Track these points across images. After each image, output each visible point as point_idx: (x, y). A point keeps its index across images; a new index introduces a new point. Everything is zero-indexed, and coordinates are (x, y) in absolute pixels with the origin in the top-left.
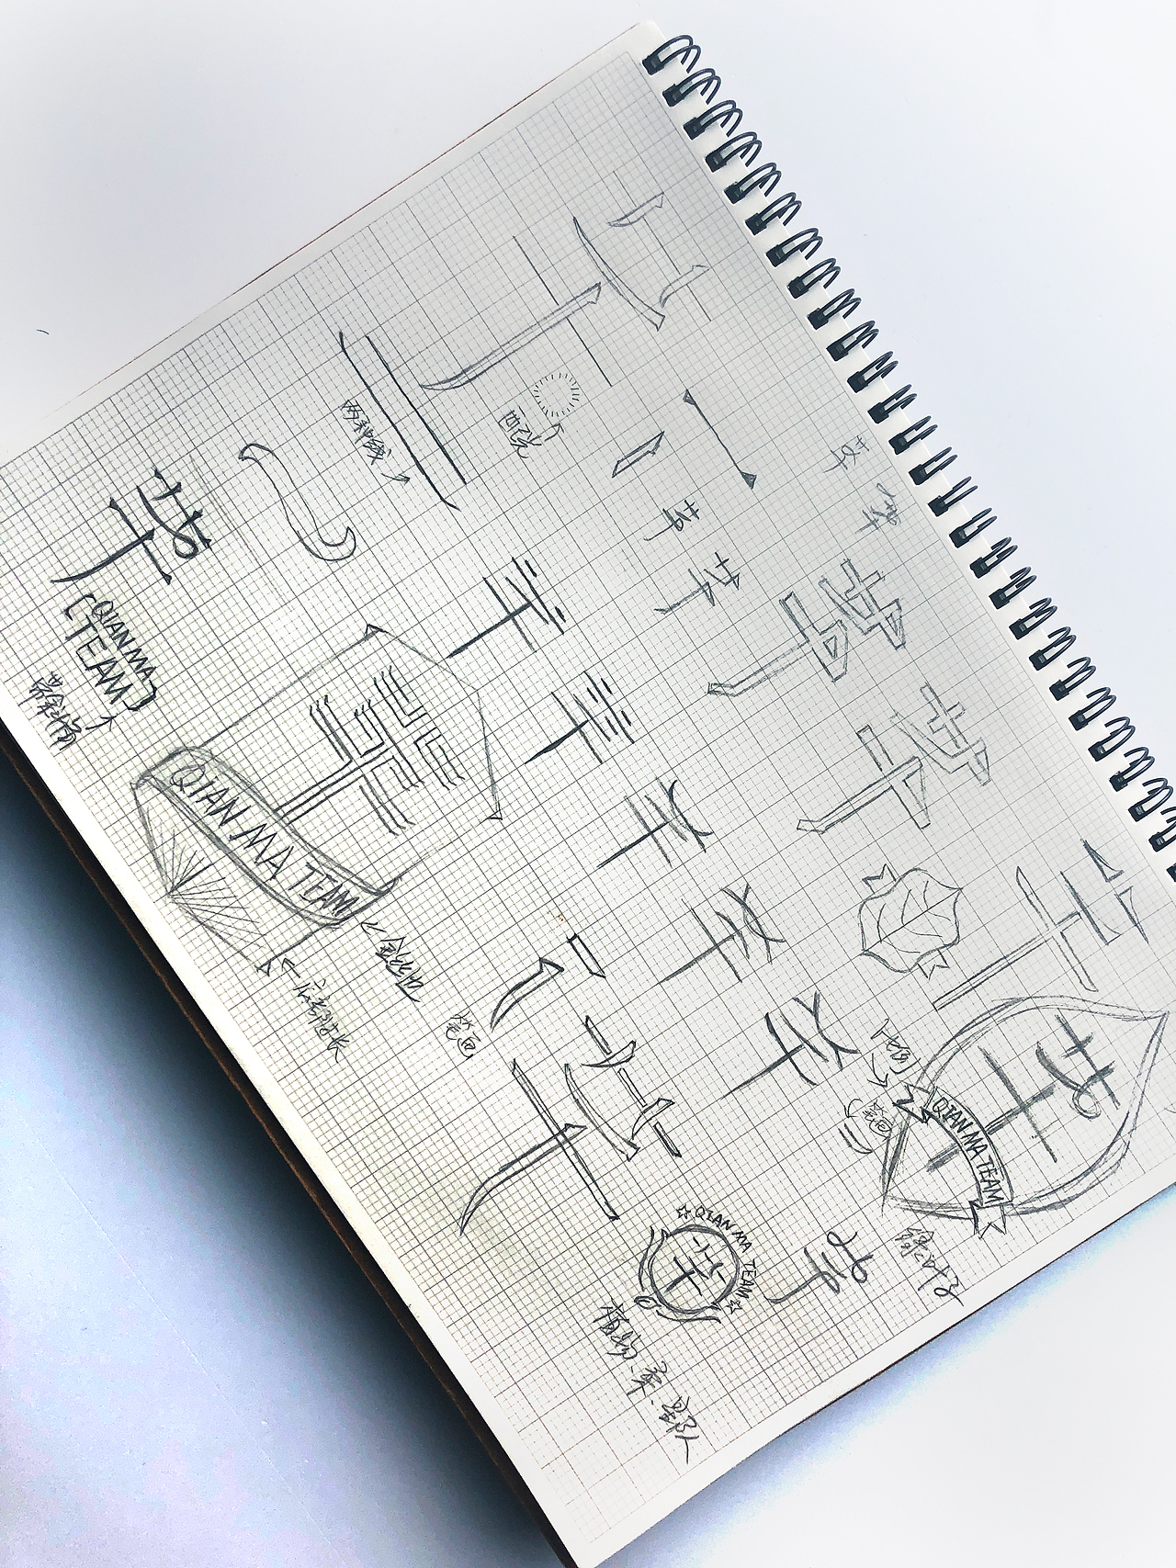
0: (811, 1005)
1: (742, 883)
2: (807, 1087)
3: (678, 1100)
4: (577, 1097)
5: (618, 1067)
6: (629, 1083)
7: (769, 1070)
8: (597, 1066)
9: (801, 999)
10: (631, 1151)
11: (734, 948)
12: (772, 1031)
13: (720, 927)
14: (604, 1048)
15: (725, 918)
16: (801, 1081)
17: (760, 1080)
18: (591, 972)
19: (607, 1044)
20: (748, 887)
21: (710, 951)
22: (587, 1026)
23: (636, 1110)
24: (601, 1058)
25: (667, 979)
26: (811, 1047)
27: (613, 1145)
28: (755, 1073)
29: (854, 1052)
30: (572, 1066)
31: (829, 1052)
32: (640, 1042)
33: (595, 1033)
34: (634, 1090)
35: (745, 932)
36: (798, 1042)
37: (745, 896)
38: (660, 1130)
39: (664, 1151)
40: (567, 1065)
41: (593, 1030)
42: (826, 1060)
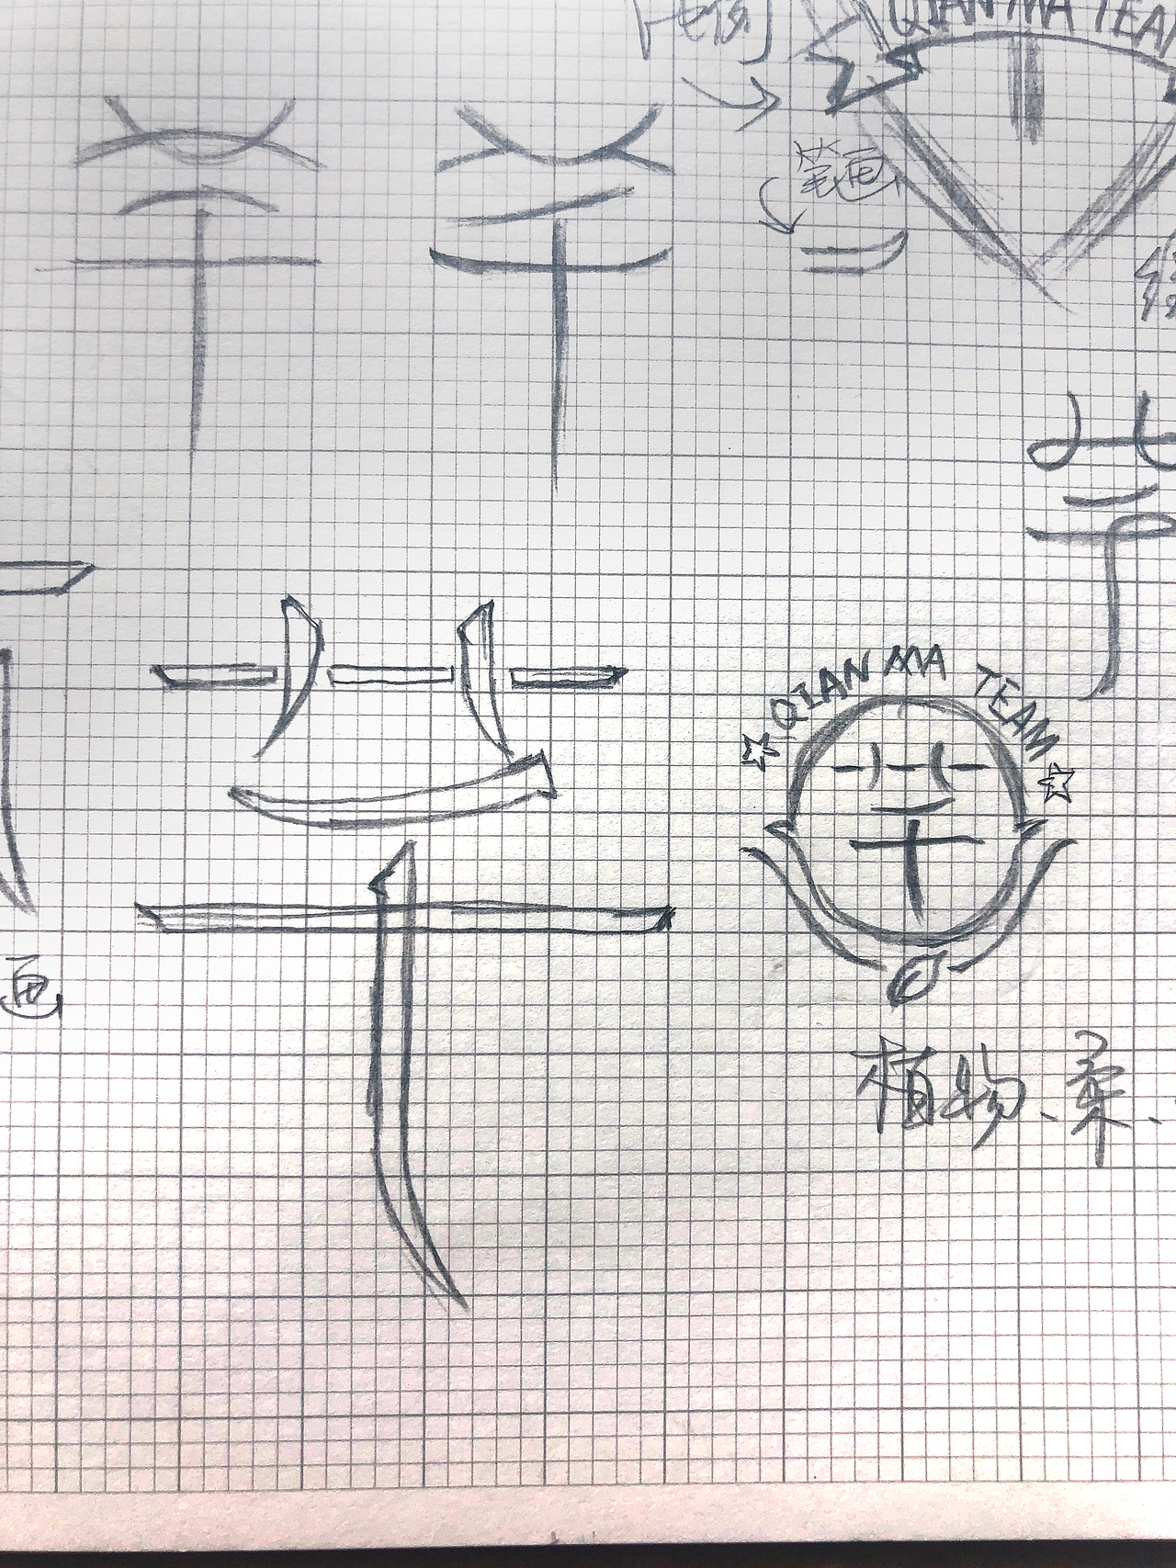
0: (477, 142)
1: (94, 108)
2: (659, 274)
3: (491, 587)
4: (326, 818)
5: (321, 675)
6: (376, 675)
7: (560, 334)
8: (285, 720)
9: (449, 155)
10: (537, 776)
11: (233, 227)
12: (479, 266)
13: (161, 226)
14: (252, 678)
15: (148, 202)
16: (636, 278)
17: (569, 370)
18: (57, 591)
19: (250, 667)
20: (112, 101)
21: (198, 285)
22: (173, 684)
23: (448, 701)
24: (272, 701)
25: (194, 426)
26: (576, 204)
27: (493, 809)
28: (544, 371)
29: (651, 116)
30: (246, 778)
31: (612, 173)
32: (297, 586)
33: (204, 675)
34: (400, 676)
35: (209, 177)
36: (543, 227)
37: (128, 120)
38: (532, 677)
39: (586, 702)
40: (234, 793)
41: (194, 675)
42: (628, 191)
